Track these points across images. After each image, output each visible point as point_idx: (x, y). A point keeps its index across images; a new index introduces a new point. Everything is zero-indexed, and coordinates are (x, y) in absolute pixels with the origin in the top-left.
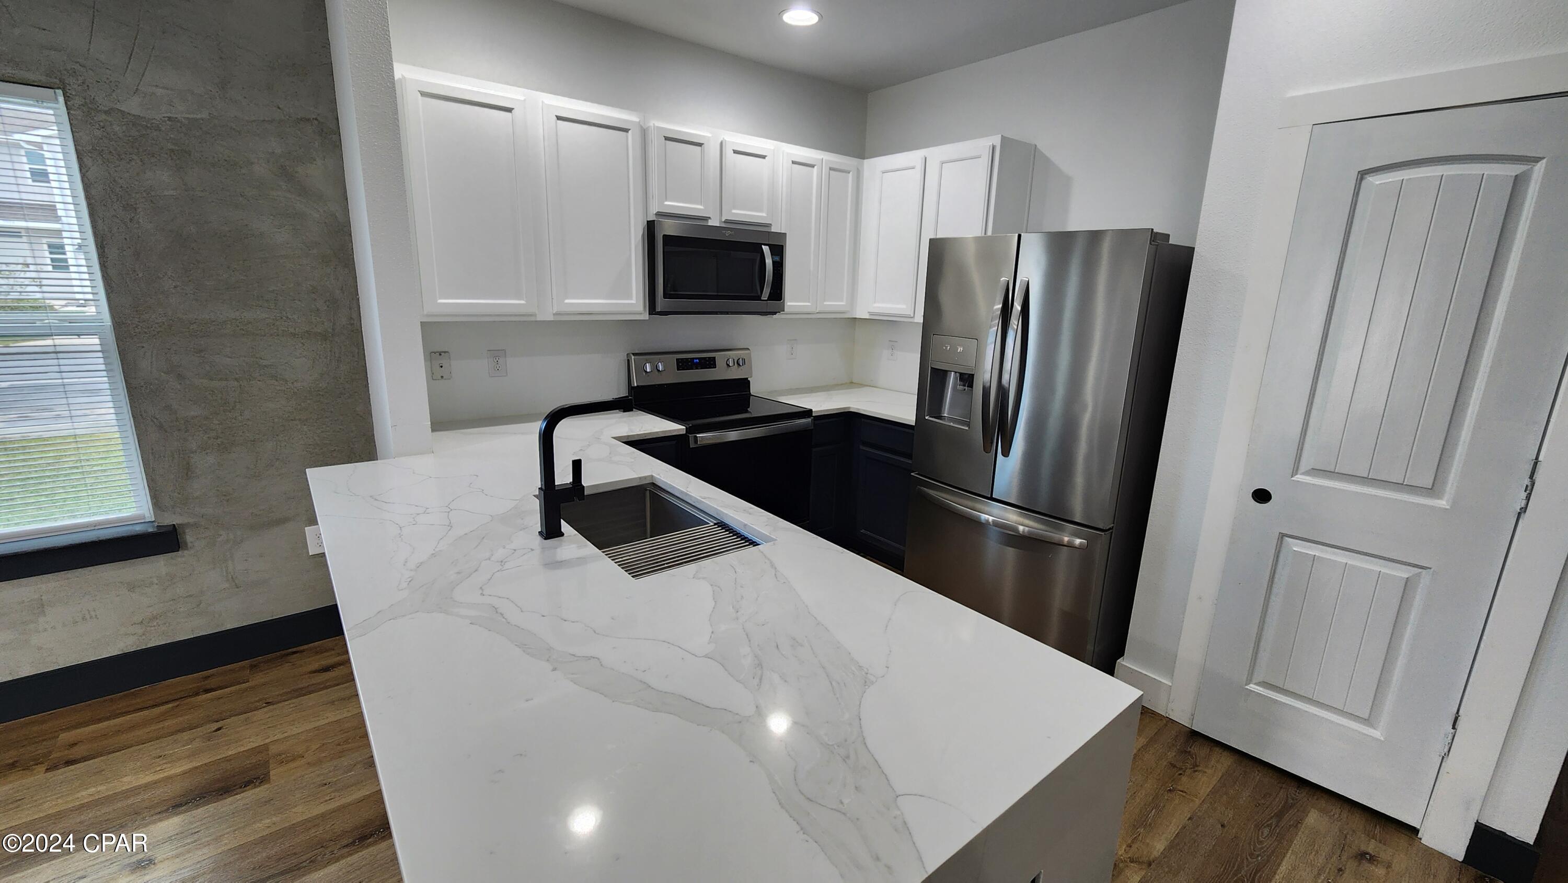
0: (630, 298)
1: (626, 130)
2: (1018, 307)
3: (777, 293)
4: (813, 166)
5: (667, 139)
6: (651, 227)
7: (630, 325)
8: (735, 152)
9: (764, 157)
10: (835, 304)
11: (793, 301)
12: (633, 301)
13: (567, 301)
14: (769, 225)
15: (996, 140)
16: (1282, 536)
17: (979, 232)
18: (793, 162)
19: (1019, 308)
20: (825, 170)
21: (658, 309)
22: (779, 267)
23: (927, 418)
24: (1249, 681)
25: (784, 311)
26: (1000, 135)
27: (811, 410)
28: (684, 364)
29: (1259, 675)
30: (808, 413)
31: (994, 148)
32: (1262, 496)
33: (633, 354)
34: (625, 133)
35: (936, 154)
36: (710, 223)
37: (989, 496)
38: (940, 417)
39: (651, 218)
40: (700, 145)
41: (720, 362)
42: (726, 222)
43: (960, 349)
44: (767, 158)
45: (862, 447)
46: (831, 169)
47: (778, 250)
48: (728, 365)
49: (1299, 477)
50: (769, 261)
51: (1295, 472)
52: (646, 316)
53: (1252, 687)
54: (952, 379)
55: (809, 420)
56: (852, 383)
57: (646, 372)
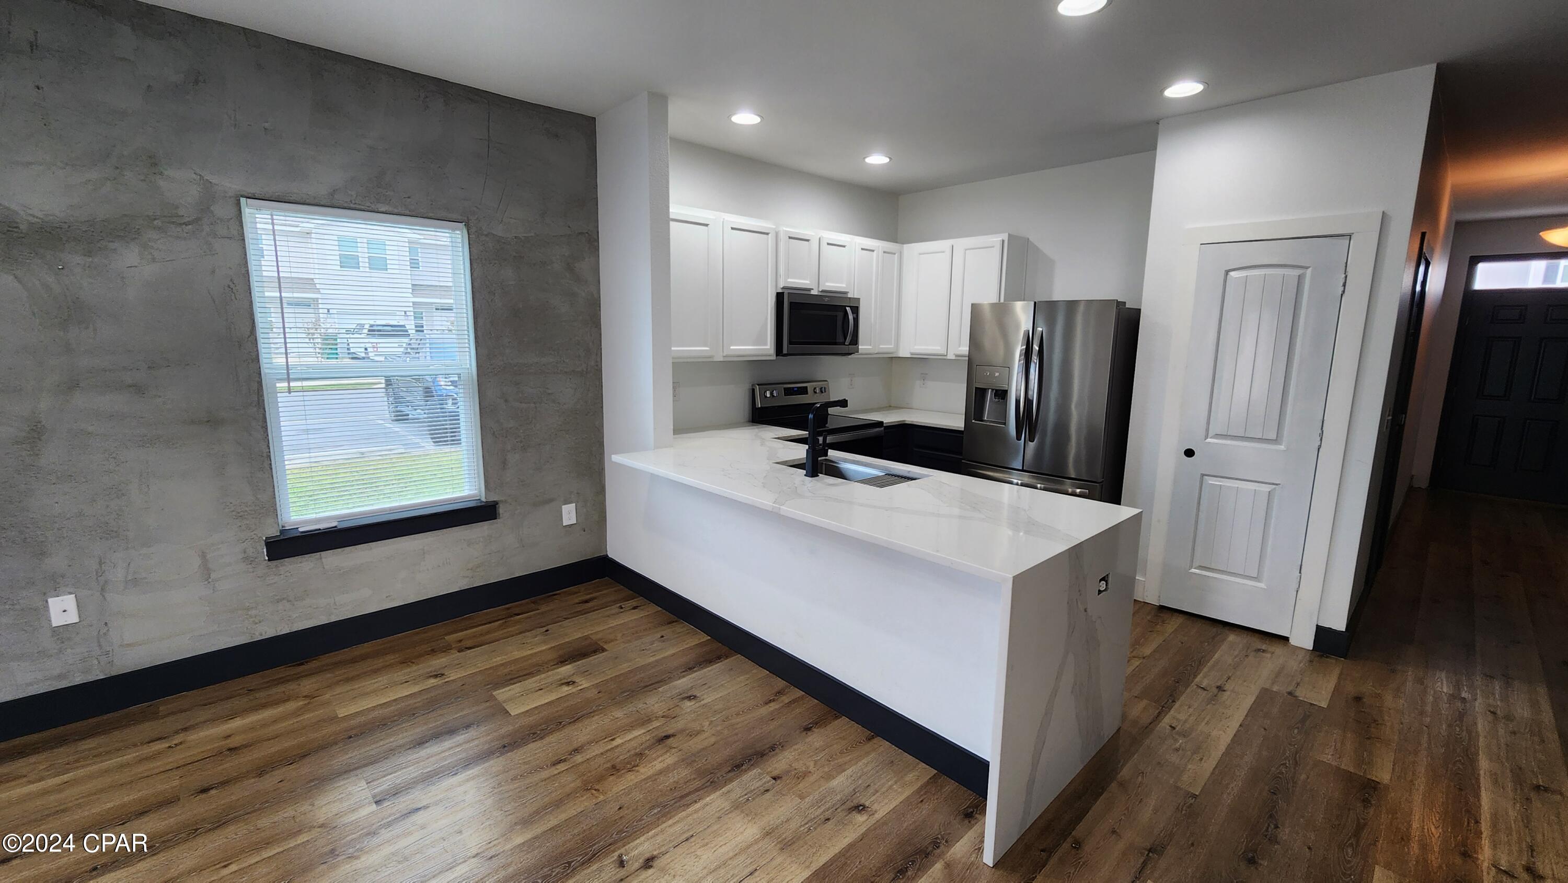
0: (766, 344)
1: (767, 234)
2: (1036, 347)
3: (855, 341)
4: (873, 251)
5: (790, 238)
6: (779, 297)
7: (755, 364)
8: (828, 244)
9: (844, 246)
10: (886, 347)
11: (863, 346)
12: (768, 347)
13: (732, 348)
14: (846, 293)
15: (1005, 236)
16: (1203, 475)
17: (994, 300)
18: (862, 249)
19: (1037, 349)
20: (881, 253)
21: (785, 351)
22: (856, 320)
23: (973, 421)
24: (1191, 567)
25: (858, 352)
26: (1007, 234)
27: (882, 422)
28: (789, 392)
29: (1196, 564)
30: (880, 424)
31: (1003, 241)
32: (1189, 453)
33: (758, 385)
34: (765, 236)
35: (961, 243)
36: (813, 292)
37: (1021, 468)
38: (982, 421)
39: (780, 291)
40: (808, 240)
41: (810, 390)
42: (822, 291)
43: (997, 374)
44: (846, 247)
46: (884, 252)
47: (856, 310)
48: (815, 392)
49: (1209, 440)
50: (851, 317)
51: (1206, 437)
52: (774, 358)
53: (1193, 570)
54: (989, 394)
55: (882, 429)
56: (890, 406)
57: (766, 397)
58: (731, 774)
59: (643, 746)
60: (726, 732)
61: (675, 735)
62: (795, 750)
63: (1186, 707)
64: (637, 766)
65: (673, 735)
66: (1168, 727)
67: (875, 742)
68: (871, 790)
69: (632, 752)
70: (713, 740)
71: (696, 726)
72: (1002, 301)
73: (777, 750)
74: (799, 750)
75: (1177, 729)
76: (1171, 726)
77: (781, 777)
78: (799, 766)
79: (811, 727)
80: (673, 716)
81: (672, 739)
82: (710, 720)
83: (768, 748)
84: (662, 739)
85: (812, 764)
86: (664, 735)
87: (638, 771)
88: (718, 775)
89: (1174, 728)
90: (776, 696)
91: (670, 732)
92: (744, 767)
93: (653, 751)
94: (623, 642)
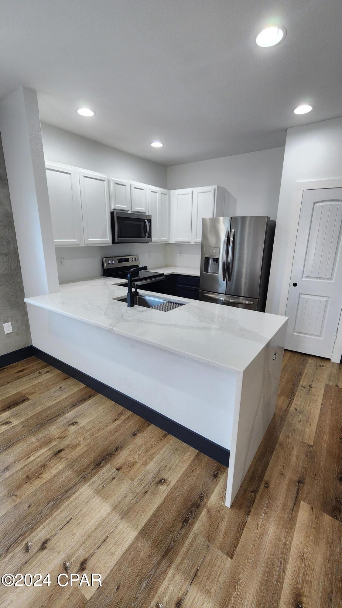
0: (107, 238)
1: (104, 181)
2: (232, 239)
3: (150, 236)
4: (157, 193)
5: (116, 183)
6: (112, 214)
7: (102, 248)
8: (135, 188)
9: (143, 190)
10: (164, 239)
11: (153, 239)
12: (108, 239)
13: (89, 240)
14: (145, 213)
15: (216, 187)
16: (300, 294)
17: (211, 216)
18: (151, 191)
20: (160, 194)
21: (116, 241)
22: (150, 226)
23: (204, 273)
24: (293, 333)
25: (152, 241)
26: (217, 186)
27: (164, 274)
28: (120, 261)
29: (296, 330)
30: (163, 275)
31: (215, 189)
32: (295, 285)
33: (105, 258)
34: (103, 182)
35: (197, 190)
36: (129, 212)
37: (225, 293)
38: (208, 272)
39: (113, 211)
40: (125, 186)
41: (130, 260)
42: (133, 212)
43: (214, 251)
44: (144, 190)
45: (178, 285)
46: (162, 194)
47: (149, 221)
48: (133, 261)
49: (303, 279)
50: (147, 224)
51: (302, 277)
52: (111, 244)
53: (294, 334)
54: (211, 260)
55: (164, 277)
56: (167, 266)
57: (109, 264)
58: (95, 471)
59: (46, 460)
60: (92, 443)
61: (65, 449)
62: (128, 449)
63: (299, 398)
64: (42, 474)
65: (63, 450)
66: (294, 410)
67: (168, 438)
68: (167, 468)
69: (39, 465)
70: (85, 449)
71: (76, 441)
72: (215, 217)
73: (119, 451)
74: (130, 449)
75: (298, 410)
76: (295, 409)
77: (121, 468)
78: (130, 459)
79: (136, 433)
80: (64, 437)
81: (62, 452)
82: (84, 436)
83: (114, 450)
84: (57, 453)
85: (137, 456)
86: (58, 450)
87: (42, 478)
88: (87, 472)
89: (296, 410)
90: (118, 416)
91: (62, 447)
92: (101, 465)
93: (51, 462)
94: (39, 393)
